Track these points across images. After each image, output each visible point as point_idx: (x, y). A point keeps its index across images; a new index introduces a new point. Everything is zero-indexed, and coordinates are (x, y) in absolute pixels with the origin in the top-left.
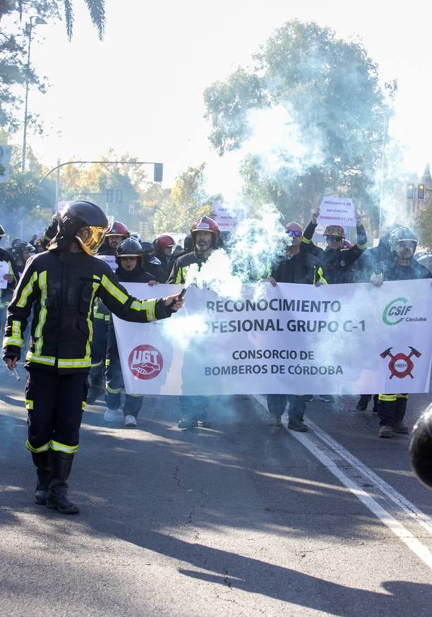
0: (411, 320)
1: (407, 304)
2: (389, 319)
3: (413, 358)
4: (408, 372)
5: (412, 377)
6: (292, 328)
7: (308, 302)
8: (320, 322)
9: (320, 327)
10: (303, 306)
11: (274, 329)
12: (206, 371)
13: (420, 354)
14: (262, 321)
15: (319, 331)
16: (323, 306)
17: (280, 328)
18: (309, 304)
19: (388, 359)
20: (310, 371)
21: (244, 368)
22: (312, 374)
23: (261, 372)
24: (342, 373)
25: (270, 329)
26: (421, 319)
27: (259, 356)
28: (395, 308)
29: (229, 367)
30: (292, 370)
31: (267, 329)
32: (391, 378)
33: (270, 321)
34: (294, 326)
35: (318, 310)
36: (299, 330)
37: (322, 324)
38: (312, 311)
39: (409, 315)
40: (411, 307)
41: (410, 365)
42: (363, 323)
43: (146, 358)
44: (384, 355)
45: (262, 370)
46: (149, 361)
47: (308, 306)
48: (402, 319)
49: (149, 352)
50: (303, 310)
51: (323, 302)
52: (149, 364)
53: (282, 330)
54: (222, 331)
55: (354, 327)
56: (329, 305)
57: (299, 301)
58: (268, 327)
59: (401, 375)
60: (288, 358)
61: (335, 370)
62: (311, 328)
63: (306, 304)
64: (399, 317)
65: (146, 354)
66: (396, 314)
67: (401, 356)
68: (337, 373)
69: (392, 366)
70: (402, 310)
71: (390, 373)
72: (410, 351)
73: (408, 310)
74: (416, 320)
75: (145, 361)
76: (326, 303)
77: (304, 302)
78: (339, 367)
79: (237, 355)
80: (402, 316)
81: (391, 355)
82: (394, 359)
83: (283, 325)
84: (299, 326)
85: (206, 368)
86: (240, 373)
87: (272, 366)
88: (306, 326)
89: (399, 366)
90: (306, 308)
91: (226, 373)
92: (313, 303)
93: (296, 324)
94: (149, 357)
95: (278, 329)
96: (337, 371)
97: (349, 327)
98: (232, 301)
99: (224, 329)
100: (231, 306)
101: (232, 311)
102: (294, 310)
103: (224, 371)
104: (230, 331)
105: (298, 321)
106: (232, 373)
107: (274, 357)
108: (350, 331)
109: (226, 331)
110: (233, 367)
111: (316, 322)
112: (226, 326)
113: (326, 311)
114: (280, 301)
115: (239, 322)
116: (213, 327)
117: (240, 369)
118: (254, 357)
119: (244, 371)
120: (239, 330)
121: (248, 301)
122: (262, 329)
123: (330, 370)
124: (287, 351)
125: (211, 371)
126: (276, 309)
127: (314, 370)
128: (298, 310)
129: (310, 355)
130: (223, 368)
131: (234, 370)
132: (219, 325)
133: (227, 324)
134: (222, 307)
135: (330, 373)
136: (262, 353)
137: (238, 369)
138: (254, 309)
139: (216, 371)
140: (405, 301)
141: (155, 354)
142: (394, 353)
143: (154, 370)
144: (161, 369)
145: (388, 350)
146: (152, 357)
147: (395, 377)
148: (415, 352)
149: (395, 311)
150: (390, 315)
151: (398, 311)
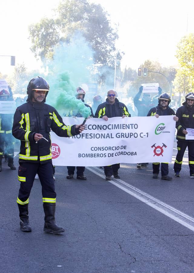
0: (164, 132)
1: (164, 126)
2: (158, 132)
3: (164, 148)
4: (161, 154)
6: (119, 137)
8: (131, 133)
11: (109, 138)
12: (79, 155)
14: (105, 134)
15: (130, 137)
16: (130, 126)
17: (112, 137)
18: (125, 126)
19: (154, 148)
20: (123, 153)
21: (96, 155)
22: (124, 155)
23: (103, 156)
25: (108, 138)
26: (168, 132)
28: (159, 127)
29: (89, 154)
30: (117, 154)
31: (106, 138)
32: (154, 156)
34: (119, 136)
35: (129, 128)
36: (122, 137)
38: (126, 129)
39: (164, 130)
40: (165, 127)
41: (162, 151)
42: (147, 134)
43: (53, 149)
45: (104, 156)
46: (54, 150)
48: (161, 132)
49: (54, 147)
50: (123, 128)
51: (130, 124)
52: (54, 152)
53: (113, 138)
54: (86, 138)
56: (133, 126)
57: (121, 125)
58: (107, 137)
59: (158, 155)
60: (115, 150)
61: (134, 154)
62: (127, 136)
64: (161, 131)
65: (53, 147)
66: (160, 130)
67: (159, 147)
69: (155, 151)
71: (154, 154)
72: (162, 145)
74: (166, 132)
76: (132, 125)
77: (123, 125)
78: (136, 152)
79: (93, 149)
81: (155, 147)
83: (114, 136)
84: (122, 136)
85: (79, 154)
86: (94, 157)
87: (108, 154)
88: (125, 136)
89: (158, 151)
93: (120, 134)
94: (54, 149)
95: (111, 138)
96: (135, 154)
97: (142, 135)
98: (91, 125)
99: (87, 137)
100: (90, 127)
101: (91, 129)
102: (119, 129)
103: (87, 156)
104: (90, 138)
105: (122, 134)
106: (91, 157)
107: (109, 150)
108: (143, 137)
109: (88, 138)
110: (91, 154)
111: (128, 133)
112: (88, 136)
113: (132, 128)
114: (112, 125)
115: (94, 134)
116: (82, 136)
117: (94, 155)
118: (101, 150)
119: (96, 156)
120: (94, 138)
121: (98, 125)
122: (104, 138)
123: (132, 154)
124: (116, 147)
125: (81, 155)
126: (111, 129)
127: (125, 153)
128: (121, 128)
129: (125, 147)
130: (87, 154)
131: (92, 156)
132: (85, 135)
133: (89, 135)
134: (86, 127)
135: (131, 155)
136: (104, 148)
137: (93, 155)
138: (101, 129)
139: (83, 155)
140: (163, 124)
141: (57, 147)
142: (156, 146)
143: (57, 154)
144: (59, 154)
145: (154, 145)
146: (56, 149)
147: (156, 155)
148: (165, 146)
149: (159, 129)
150: (158, 130)
151: (161, 129)
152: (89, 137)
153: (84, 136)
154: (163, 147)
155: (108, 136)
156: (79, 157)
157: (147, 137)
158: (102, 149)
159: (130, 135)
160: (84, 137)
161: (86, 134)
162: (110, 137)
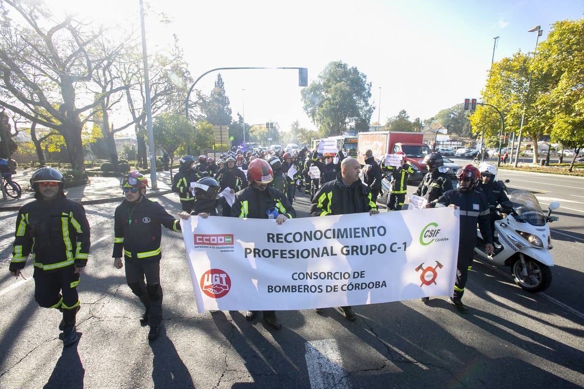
0: (438, 241)
1: (437, 228)
2: (426, 240)
3: (438, 270)
4: (433, 280)
5: (436, 284)
6: (347, 253)
7: (359, 228)
8: (371, 246)
9: (372, 250)
10: (355, 233)
11: (328, 255)
12: (269, 289)
13: (443, 266)
14: (318, 249)
15: (371, 253)
16: (371, 230)
17: (334, 253)
18: (360, 230)
19: (421, 271)
20: (360, 287)
21: (303, 287)
22: (362, 289)
23: (317, 291)
24: (386, 286)
26: (445, 239)
27: (316, 277)
28: (428, 231)
30: (345, 288)
31: (322, 256)
32: (421, 286)
33: (324, 248)
34: (348, 251)
35: (368, 235)
36: (352, 254)
37: (373, 248)
38: (363, 236)
39: (439, 236)
40: (439, 230)
41: (435, 275)
42: (405, 244)
43: (216, 280)
44: (417, 269)
45: (318, 290)
46: (219, 282)
47: (359, 232)
48: (433, 240)
49: (218, 275)
50: (355, 237)
51: (371, 228)
52: (218, 285)
53: (336, 255)
54: (282, 257)
55: (398, 248)
56: (376, 230)
57: (350, 229)
58: (323, 253)
59: (428, 283)
60: (341, 279)
61: (381, 284)
62: (364, 252)
63: (357, 231)
64: (432, 238)
65: (216, 277)
66: (429, 236)
67: (429, 269)
68: (382, 287)
69: (423, 277)
70: (433, 233)
71: (421, 282)
73: (438, 233)
74: (442, 240)
75: (215, 283)
76: (373, 228)
77: (355, 229)
78: (384, 282)
79: (296, 276)
80: (434, 238)
81: (422, 269)
82: (425, 271)
83: (337, 251)
84: (353, 251)
85: (269, 286)
86: (299, 291)
88: (359, 251)
89: (428, 276)
90: (357, 235)
91: (286, 291)
92: (363, 229)
93: (350, 249)
94: (218, 279)
95: (332, 254)
96: (382, 285)
97: (395, 248)
98: (291, 234)
99: (284, 256)
100: (290, 238)
101: (291, 242)
102: (347, 237)
103: (285, 289)
104: (289, 257)
105: (353, 247)
106: (292, 291)
107: (328, 279)
108: (396, 251)
109: (286, 258)
110: (292, 286)
111: (367, 246)
112: (286, 254)
113: (374, 235)
114: (334, 230)
115: (298, 251)
116: (274, 254)
117: (299, 289)
118: (311, 278)
119: (303, 290)
120: (298, 257)
121: (305, 233)
122: (318, 256)
123: (377, 285)
124: (341, 273)
125: (273, 289)
126: (330, 238)
127: (364, 286)
128: (351, 237)
129: (361, 275)
130: (284, 287)
131: (293, 289)
132: (279, 252)
133: (287, 252)
134: (282, 238)
135: (376, 287)
136: (318, 275)
137: (297, 288)
138: (311, 239)
139: (278, 289)
140: (436, 225)
141: (223, 276)
142: (425, 267)
143: (224, 290)
144: (229, 289)
145: (421, 265)
146: (221, 279)
147: (424, 285)
148: (440, 265)
149: (428, 234)
150: (425, 237)
151: (431, 233)
152: (288, 255)
153: (278, 254)
154: (436, 267)
155: (325, 252)
156: (269, 292)
157: (405, 250)
158: (313, 277)
159: (371, 249)
160: (278, 257)
161: (282, 251)
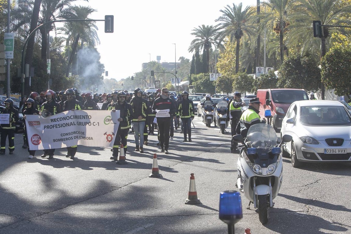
2: (106, 123)
8: (86, 122)
10: (80, 117)
13: (115, 135)
14: (69, 123)
16: (86, 117)
18: (82, 116)
21: (65, 139)
22: (84, 139)
24: (93, 139)
26: (115, 123)
29: (60, 139)
32: (107, 142)
33: (71, 123)
35: (85, 119)
37: (86, 123)
38: (83, 119)
41: (112, 138)
42: (98, 123)
46: (37, 139)
50: (80, 119)
54: (56, 128)
55: (96, 124)
56: (88, 117)
57: (78, 116)
58: (71, 125)
59: (110, 141)
62: (83, 125)
63: (81, 116)
68: (91, 140)
69: (107, 138)
73: (111, 120)
75: (36, 139)
77: (80, 116)
79: (62, 135)
80: (110, 122)
82: (108, 136)
84: (80, 124)
88: (82, 124)
89: (109, 138)
94: (37, 138)
97: (94, 124)
99: (57, 127)
102: (78, 119)
111: (84, 122)
113: (87, 119)
114: (74, 116)
115: (61, 124)
116: (53, 126)
118: (67, 135)
120: (62, 127)
121: (63, 117)
125: (55, 140)
126: (73, 119)
129: (83, 133)
132: (55, 126)
133: (57, 125)
134: (56, 120)
136: (70, 133)
137: (63, 140)
138: (65, 120)
139: (57, 140)
140: (110, 117)
141: (38, 137)
142: (108, 134)
143: (39, 142)
149: (107, 120)
152: (58, 126)
154: (112, 135)
156: (54, 142)
157: (99, 125)
160: (55, 127)
161: (56, 125)
162: (73, 124)
